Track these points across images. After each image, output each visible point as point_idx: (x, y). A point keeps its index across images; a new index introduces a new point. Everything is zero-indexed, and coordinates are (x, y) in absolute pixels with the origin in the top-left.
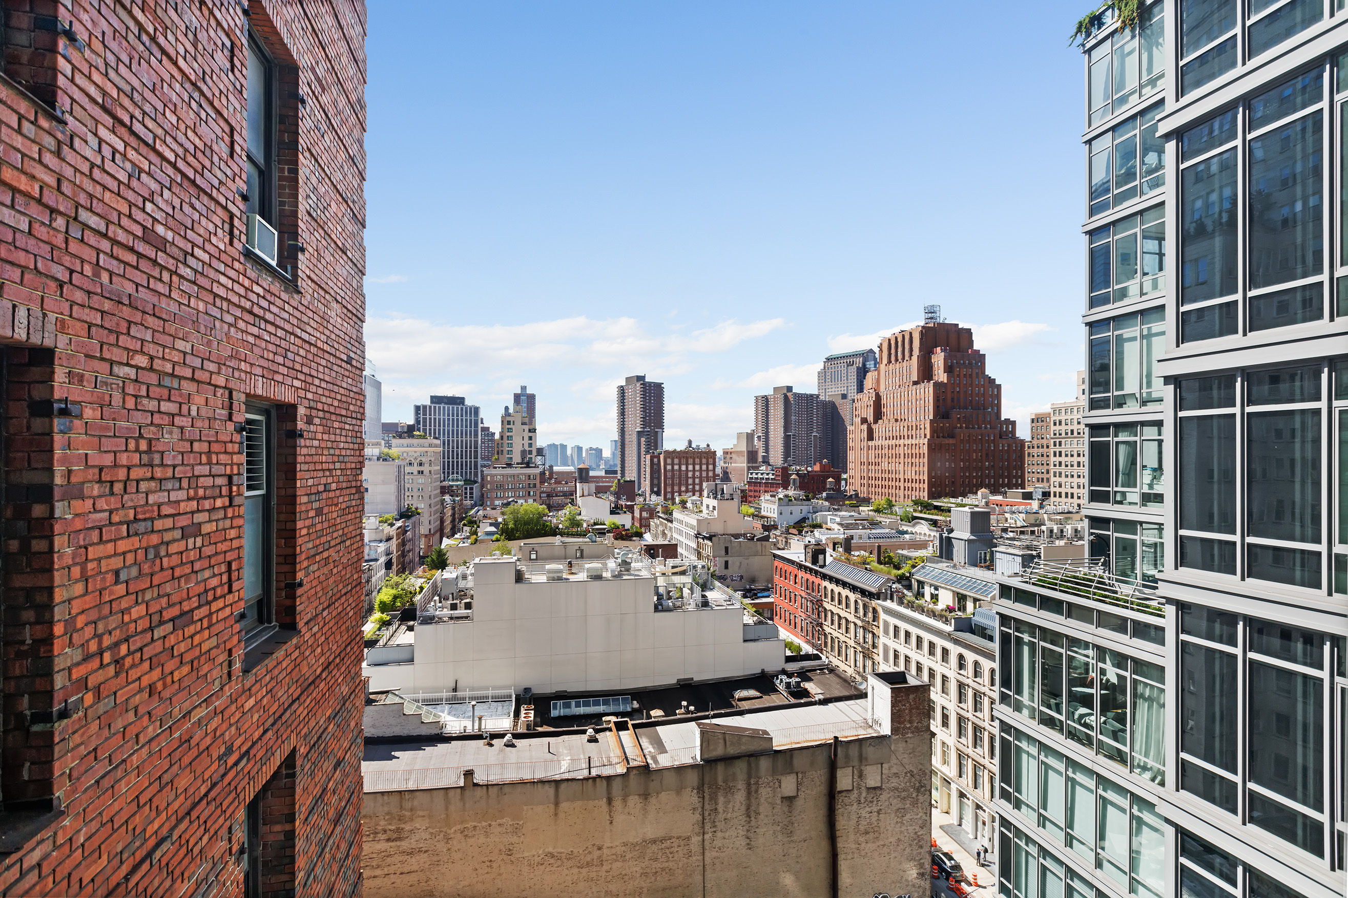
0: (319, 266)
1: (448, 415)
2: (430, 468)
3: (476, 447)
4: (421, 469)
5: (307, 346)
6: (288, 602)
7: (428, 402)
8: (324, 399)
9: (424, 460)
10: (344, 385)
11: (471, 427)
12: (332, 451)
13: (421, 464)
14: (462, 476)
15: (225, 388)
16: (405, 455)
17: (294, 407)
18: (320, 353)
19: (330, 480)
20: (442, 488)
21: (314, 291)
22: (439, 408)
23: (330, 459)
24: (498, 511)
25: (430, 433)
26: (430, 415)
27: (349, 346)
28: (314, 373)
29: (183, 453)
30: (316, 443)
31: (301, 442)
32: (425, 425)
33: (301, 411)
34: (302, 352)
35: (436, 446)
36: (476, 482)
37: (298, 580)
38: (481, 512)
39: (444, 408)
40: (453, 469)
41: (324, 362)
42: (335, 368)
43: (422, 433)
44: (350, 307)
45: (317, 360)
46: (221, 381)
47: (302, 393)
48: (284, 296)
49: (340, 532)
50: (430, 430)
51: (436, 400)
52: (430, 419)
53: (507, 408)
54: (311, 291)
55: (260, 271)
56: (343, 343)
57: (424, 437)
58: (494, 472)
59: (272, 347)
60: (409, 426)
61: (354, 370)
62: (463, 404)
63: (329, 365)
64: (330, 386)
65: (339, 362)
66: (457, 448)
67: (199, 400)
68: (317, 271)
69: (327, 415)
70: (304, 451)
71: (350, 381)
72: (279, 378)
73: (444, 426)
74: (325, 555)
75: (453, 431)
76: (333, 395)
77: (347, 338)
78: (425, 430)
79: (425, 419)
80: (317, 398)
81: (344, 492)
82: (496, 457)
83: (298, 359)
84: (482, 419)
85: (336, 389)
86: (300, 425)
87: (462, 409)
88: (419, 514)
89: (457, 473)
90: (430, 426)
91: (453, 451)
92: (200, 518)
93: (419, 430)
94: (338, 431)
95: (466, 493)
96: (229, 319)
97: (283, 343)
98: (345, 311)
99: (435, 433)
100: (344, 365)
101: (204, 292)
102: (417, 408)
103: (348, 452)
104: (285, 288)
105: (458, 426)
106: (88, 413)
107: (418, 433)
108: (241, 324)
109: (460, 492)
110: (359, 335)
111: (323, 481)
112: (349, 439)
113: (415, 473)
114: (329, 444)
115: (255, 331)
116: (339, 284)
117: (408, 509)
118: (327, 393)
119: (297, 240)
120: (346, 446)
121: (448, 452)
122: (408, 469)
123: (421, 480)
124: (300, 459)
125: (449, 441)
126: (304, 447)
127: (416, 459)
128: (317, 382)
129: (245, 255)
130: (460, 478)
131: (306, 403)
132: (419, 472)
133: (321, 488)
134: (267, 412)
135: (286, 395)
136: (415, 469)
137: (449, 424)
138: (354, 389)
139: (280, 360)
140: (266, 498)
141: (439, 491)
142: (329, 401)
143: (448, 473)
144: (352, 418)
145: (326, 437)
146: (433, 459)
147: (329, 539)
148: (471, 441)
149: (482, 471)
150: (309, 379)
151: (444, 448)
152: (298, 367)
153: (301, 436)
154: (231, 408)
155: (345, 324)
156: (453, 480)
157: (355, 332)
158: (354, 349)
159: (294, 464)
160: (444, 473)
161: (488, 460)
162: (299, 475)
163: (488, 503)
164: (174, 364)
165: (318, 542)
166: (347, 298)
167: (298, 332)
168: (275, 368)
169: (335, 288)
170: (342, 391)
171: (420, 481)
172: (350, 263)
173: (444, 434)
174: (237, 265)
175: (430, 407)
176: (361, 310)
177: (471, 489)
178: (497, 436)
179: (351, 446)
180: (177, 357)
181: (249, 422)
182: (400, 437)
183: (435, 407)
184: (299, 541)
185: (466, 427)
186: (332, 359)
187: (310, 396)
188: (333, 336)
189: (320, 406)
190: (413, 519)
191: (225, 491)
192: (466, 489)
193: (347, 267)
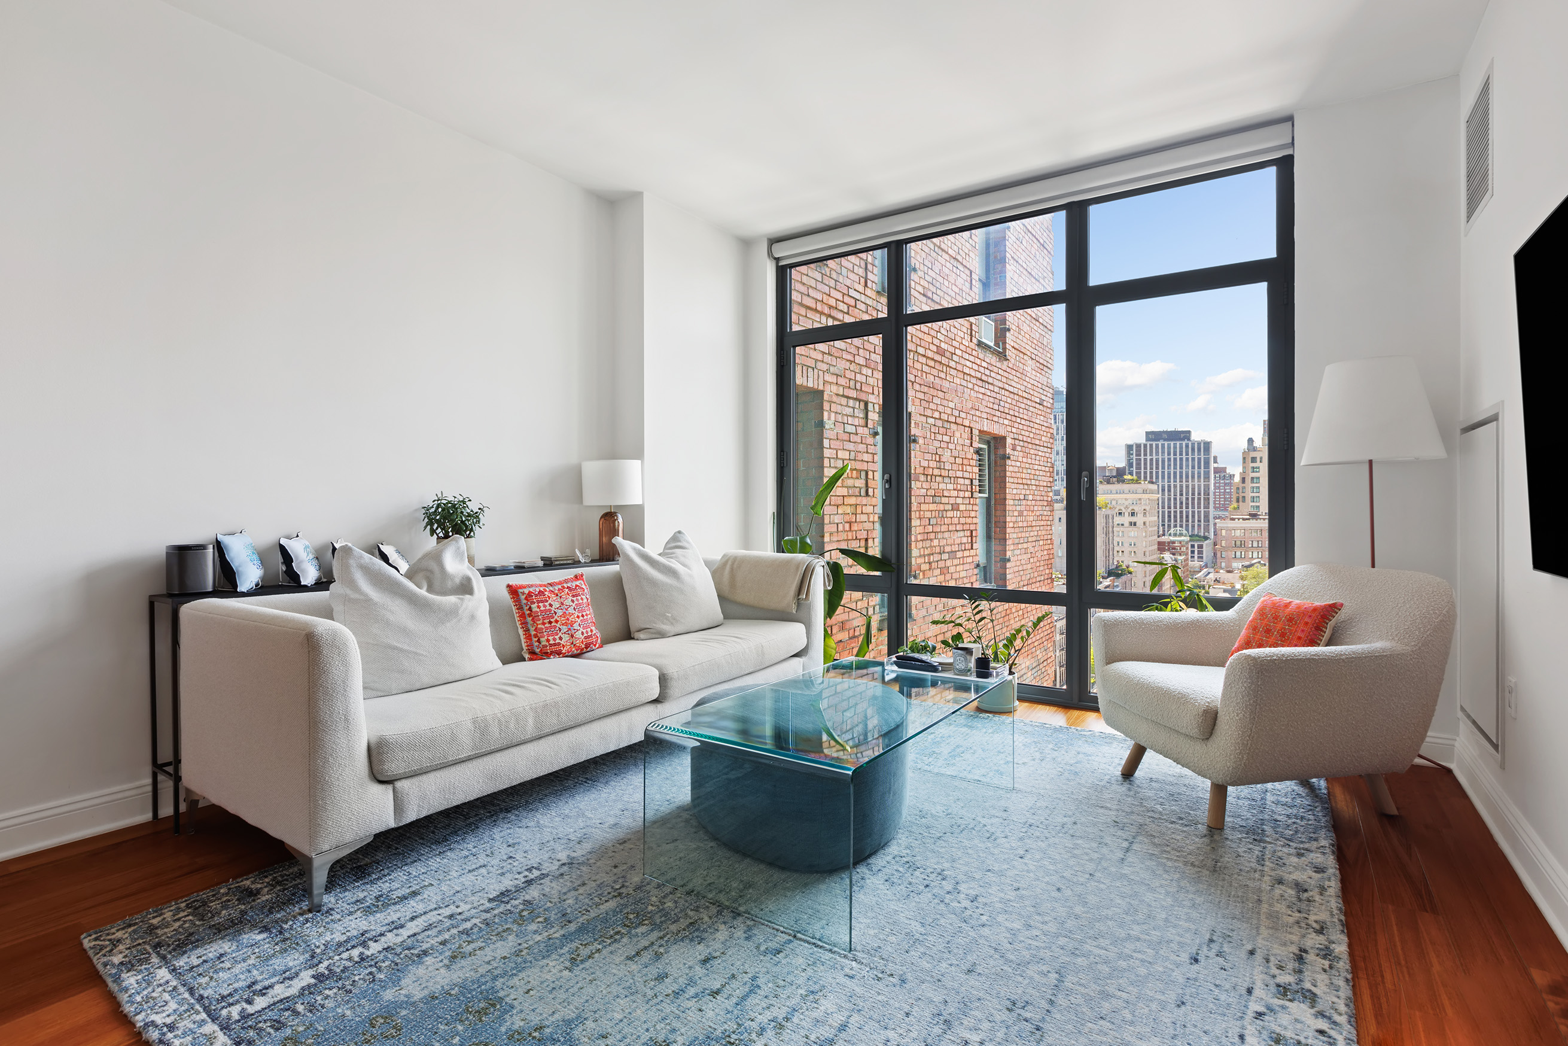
0: (1020, 337)
1: (1169, 454)
2: (1145, 519)
3: (1207, 493)
4: (1133, 519)
5: (1012, 396)
6: (1001, 571)
7: (1142, 440)
8: (1023, 433)
9: (1137, 509)
10: (1038, 422)
11: (1199, 467)
12: (1029, 471)
13: (1133, 514)
14: (1187, 530)
15: (969, 427)
16: (1114, 503)
17: (1004, 438)
18: (1021, 400)
19: (1028, 492)
20: (1159, 543)
21: (1016, 355)
22: (1157, 446)
23: (1028, 476)
24: (1236, 575)
25: (1145, 478)
26: (1145, 455)
27: (1041, 391)
28: (1017, 414)
29: (952, 463)
30: (1018, 464)
31: (1008, 462)
32: (1138, 467)
33: (1009, 441)
34: (1009, 400)
35: (1152, 492)
36: (1206, 538)
37: (1008, 557)
38: (1212, 576)
39: (1163, 445)
40: (1175, 521)
41: (1023, 406)
42: (1031, 409)
43: (1135, 477)
44: (1041, 361)
45: (1019, 404)
46: (967, 423)
47: (1009, 428)
48: (999, 365)
49: (1036, 533)
50: (1145, 473)
51: (1153, 436)
52: (1145, 460)
53: (1250, 441)
54: (1014, 356)
55: (985, 352)
56: (1037, 389)
57: (1137, 482)
58: (1230, 524)
59: (992, 400)
60: (1118, 469)
61: (1045, 409)
62: (1189, 439)
63: (1027, 407)
64: (1027, 423)
65: (1034, 404)
66: (1181, 495)
67: (957, 434)
68: (1018, 341)
69: (1026, 444)
70: (1011, 469)
71: (1042, 418)
72: (995, 419)
73: (1163, 468)
74: (1025, 546)
75: (1175, 473)
76: (1029, 429)
77: (1040, 386)
78: (1138, 474)
79: (1139, 461)
80: (1019, 431)
81: (1038, 503)
82: (1235, 505)
83: (1007, 405)
84: (1215, 458)
85: (1032, 424)
86: (1008, 451)
87: (1187, 446)
88: (1130, 573)
89: (1181, 526)
90: (1145, 468)
91: (1175, 499)
92: (959, 501)
93: (1131, 474)
94: (1033, 456)
95: (1193, 552)
96: (970, 386)
97: (998, 396)
98: (1038, 364)
99: (1151, 477)
100: (1037, 406)
101: (952, 370)
102: (1129, 448)
103: (1041, 473)
104: (999, 359)
105: (1181, 468)
106: (921, 441)
107: (1130, 477)
108: (976, 388)
109: (1183, 549)
110: (1049, 381)
111: (1023, 492)
112: (1041, 463)
113: (1127, 524)
114: (1027, 466)
115: (982, 390)
116: (1034, 346)
117: (1117, 567)
118: (1025, 428)
119: (1005, 324)
120: (1040, 468)
121: (1169, 499)
122: (1118, 520)
123: (1133, 532)
124: (1008, 474)
125: (1169, 486)
126: (1011, 467)
127: (1127, 507)
128: (1018, 420)
129: (978, 345)
130: (1184, 532)
131: (1012, 435)
132: (1131, 524)
133: (1022, 497)
134: (988, 443)
135: (998, 430)
136: (1126, 519)
137: (1169, 465)
138: (1045, 424)
139: (996, 407)
140: (988, 500)
141: (1156, 547)
142: (1027, 434)
143: (1169, 526)
144: (1043, 446)
145: (1025, 460)
146: (1148, 508)
147: (1028, 535)
148: (1199, 486)
149: (1215, 524)
150: (1014, 419)
151: (1163, 494)
152: (1007, 411)
153: (1009, 458)
154: (972, 439)
155: (1038, 375)
156: (1175, 535)
157: (1045, 379)
158: (1045, 393)
159: (1005, 477)
160: (1163, 525)
161: (1226, 509)
162: (1008, 485)
163: (1223, 565)
164: (948, 415)
165: (1020, 535)
166: (1039, 355)
167: (1007, 387)
168: (993, 412)
169: (1031, 349)
170: (1036, 426)
171: (1132, 534)
172: (1041, 327)
173: (1163, 478)
174: (974, 353)
175: (1145, 446)
176: (1050, 361)
177: (1200, 547)
178: (1237, 479)
179: (1043, 468)
180: (949, 411)
181: (981, 449)
182: (1108, 482)
183: (1151, 446)
184: (1008, 530)
185: (1193, 467)
186: (1029, 403)
187: (1014, 430)
188: (1029, 386)
189: (1021, 438)
190: (1124, 578)
191: (969, 489)
192: (1193, 546)
193: (1039, 331)
